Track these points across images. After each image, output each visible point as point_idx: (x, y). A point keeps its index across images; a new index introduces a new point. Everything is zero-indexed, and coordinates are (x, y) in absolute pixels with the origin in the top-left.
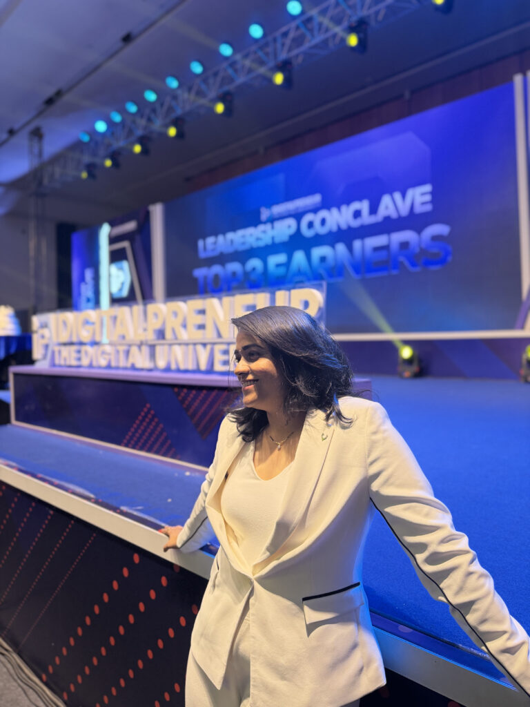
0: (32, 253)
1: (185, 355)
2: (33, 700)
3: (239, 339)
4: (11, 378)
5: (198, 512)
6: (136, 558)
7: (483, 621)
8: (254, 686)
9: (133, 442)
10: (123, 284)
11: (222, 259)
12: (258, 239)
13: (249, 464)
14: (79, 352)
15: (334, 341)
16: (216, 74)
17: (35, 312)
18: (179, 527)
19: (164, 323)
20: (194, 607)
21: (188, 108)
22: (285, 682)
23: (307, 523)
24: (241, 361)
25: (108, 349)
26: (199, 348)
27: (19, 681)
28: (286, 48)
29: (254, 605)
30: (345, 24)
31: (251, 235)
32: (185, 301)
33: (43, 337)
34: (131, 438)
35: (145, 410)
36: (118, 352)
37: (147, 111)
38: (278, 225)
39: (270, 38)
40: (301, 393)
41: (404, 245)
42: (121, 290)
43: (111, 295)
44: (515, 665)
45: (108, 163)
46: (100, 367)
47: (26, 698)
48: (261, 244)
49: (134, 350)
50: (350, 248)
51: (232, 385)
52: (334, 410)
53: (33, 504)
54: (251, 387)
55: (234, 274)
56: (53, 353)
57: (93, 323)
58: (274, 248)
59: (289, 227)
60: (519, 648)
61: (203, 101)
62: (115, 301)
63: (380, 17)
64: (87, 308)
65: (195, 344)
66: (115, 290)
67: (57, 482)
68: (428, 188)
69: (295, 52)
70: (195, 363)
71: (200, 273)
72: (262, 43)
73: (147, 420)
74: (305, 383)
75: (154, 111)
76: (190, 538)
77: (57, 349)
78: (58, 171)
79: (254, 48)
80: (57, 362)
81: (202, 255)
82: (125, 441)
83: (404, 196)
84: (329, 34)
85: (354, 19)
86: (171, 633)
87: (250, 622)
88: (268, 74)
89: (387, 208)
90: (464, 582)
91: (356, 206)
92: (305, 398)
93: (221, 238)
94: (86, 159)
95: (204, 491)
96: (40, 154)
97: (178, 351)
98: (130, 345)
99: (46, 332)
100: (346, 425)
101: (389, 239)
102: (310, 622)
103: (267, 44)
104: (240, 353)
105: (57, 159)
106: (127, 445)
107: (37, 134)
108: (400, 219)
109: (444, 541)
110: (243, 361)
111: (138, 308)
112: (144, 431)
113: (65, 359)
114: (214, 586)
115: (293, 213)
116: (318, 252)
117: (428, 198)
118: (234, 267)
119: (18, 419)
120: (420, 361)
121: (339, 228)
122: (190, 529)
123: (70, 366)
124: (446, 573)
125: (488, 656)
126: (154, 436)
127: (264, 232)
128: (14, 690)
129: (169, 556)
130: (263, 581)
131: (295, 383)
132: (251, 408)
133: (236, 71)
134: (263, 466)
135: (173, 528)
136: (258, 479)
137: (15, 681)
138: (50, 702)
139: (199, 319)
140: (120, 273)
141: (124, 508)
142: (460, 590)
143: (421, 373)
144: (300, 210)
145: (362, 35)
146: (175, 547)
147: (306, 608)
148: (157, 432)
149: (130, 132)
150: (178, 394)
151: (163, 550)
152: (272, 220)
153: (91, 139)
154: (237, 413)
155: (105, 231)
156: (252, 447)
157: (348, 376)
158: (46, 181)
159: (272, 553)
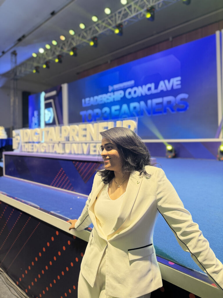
0: (12, 104)
1: (78, 148)
2: (13, 293)
3: (103, 141)
4: (4, 156)
5: (84, 213)
6: (57, 233)
7: (205, 260)
8: (107, 286)
9: (55, 184)
10: (50, 117)
11: (92, 107)
12: (108, 99)
13: (106, 193)
14: (33, 146)
15: (143, 142)
16: (90, 29)
17: (13, 129)
18: (76, 220)
19: (69, 134)
20: (82, 253)
21: (78, 43)
22: (120, 285)
23: (131, 218)
24: (104, 151)
25: (45, 145)
26: (84, 145)
27: (7, 284)
28: (120, 18)
29: (107, 252)
30: (145, 8)
31: (105, 97)
32: (78, 125)
33: (17, 139)
34: (55, 182)
35: (61, 171)
36: (49, 146)
37: (61, 45)
38: (116, 93)
39: (113, 14)
40: (130, 164)
41: (169, 102)
42: (49, 120)
43: (45, 122)
44: (218, 279)
45: (44, 66)
46: (41, 152)
47: (10, 291)
48: (109, 101)
49: (56, 145)
50: (146, 103)
51: (100, 160)
52: (143, 171)
53: (13, 210)
54: (108, 161)
55: (97, 114)
56: (21, 146)
57: (38, 134)
58: (114, 103)
59: (121, 94)
60: (220, 271)
61: (85, 40)
62: (47, 124)
63: (160, 6)
64: (35, 128)
65: (82, 143)
66: (47, 120)
67: (24, 201)
68: (179, 78)
69: (124, 20)
70: (82, 151)
71: (83, 113)
72: (110, 16)
73: (61, 175)
74: (131, 160)
75: (64, 44)
76: (80, 225)
77: (23, 144)
78: (23, 69)
79: (107, 18)
80: (23, 150)
81: (84, 105)
82: (52, 184)
83: (169, 81)
84: (139, 12)
85: (149, 6)
86: (72, 264)
87: (106, 259)
88: (113, 29)
89: (162, 86)
90: (197, 244)
91: (149, 85)
92: (132, 166)
93: (92, 99)
94: (35, 64)
95: (87, 205)
96: (16, 62)
97: (75, 146)
98: (54, 143)
99: (18, 137)
100: (148, 177)
101: (163, 100)
102: (131, 260)
103: (112, 17)
104: (104, 147)
105: (23, 64)
106: (53, 185)
107: (14, 53)
108: (167, 91)
109: (188, 226)
110: (105, 150)
111: (57, 128)
112: (60, 180)
113: (27, 149)
114: (91, 244)
115: (122, 88)
116: (133, 105)
117: (179, 82)
118: (97, 111)
119: (6, 174)
120: (175, 151)
121: (142, 95)
122: (81, 220)
123: (29, 152)
124: (189, 240)
125: (206, 275)
126: (64, 182)
127: (110, 96)
128: (5, 288)
129: (71, 232)
130: (112, 242)
131: (127, 160)
132: (108, 170)
133: (99, 28)
134: (113, 195)
135: (73, 220)
136: (110, 200)
137: (5, 284)
138: (20, 293)
139: (84, 133)
140: (49, 113)
141: (52, 212)
142: (195, 247)
143: (176, 156)
144: (125, 87)
145: (152, 13)
146: (74, 228)
147: (129, 254)
148: (65, 180)
149: (54, 53)
150: (75, 164)
151: (69, 229)
152: (114, 91)
153: (37, 56)
154: (102, 172)
155: (43, 95)
156: (107, 186)
157: (149, 157)
158: (18, 74)
159: (115, 231)
